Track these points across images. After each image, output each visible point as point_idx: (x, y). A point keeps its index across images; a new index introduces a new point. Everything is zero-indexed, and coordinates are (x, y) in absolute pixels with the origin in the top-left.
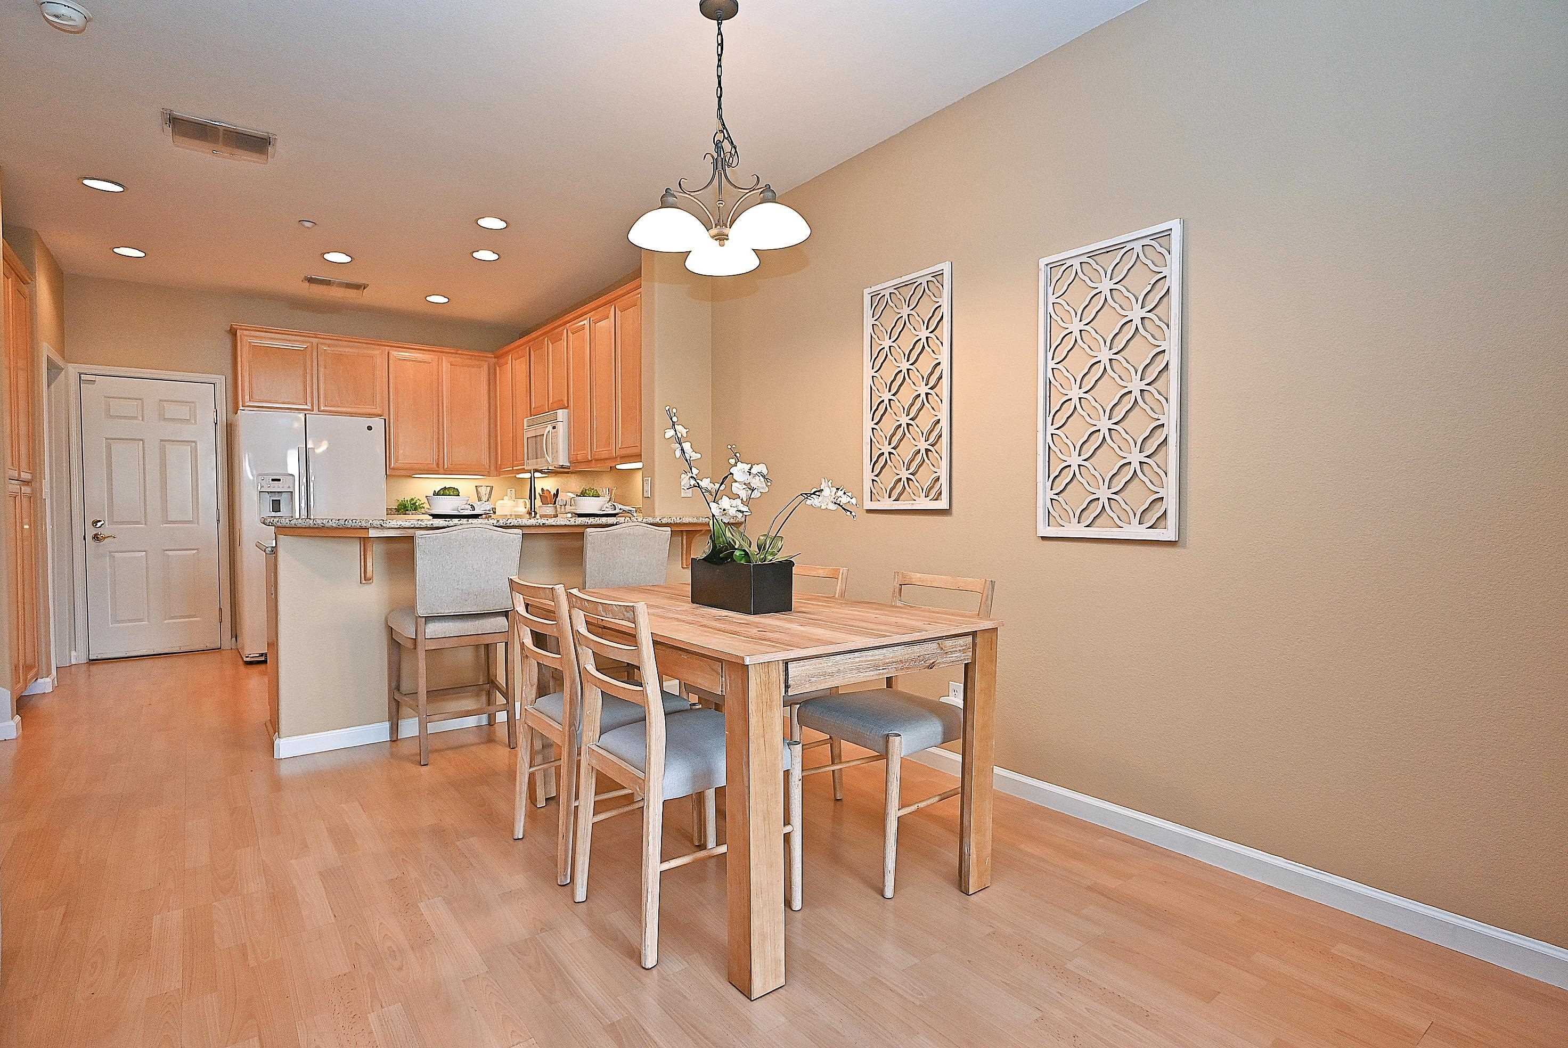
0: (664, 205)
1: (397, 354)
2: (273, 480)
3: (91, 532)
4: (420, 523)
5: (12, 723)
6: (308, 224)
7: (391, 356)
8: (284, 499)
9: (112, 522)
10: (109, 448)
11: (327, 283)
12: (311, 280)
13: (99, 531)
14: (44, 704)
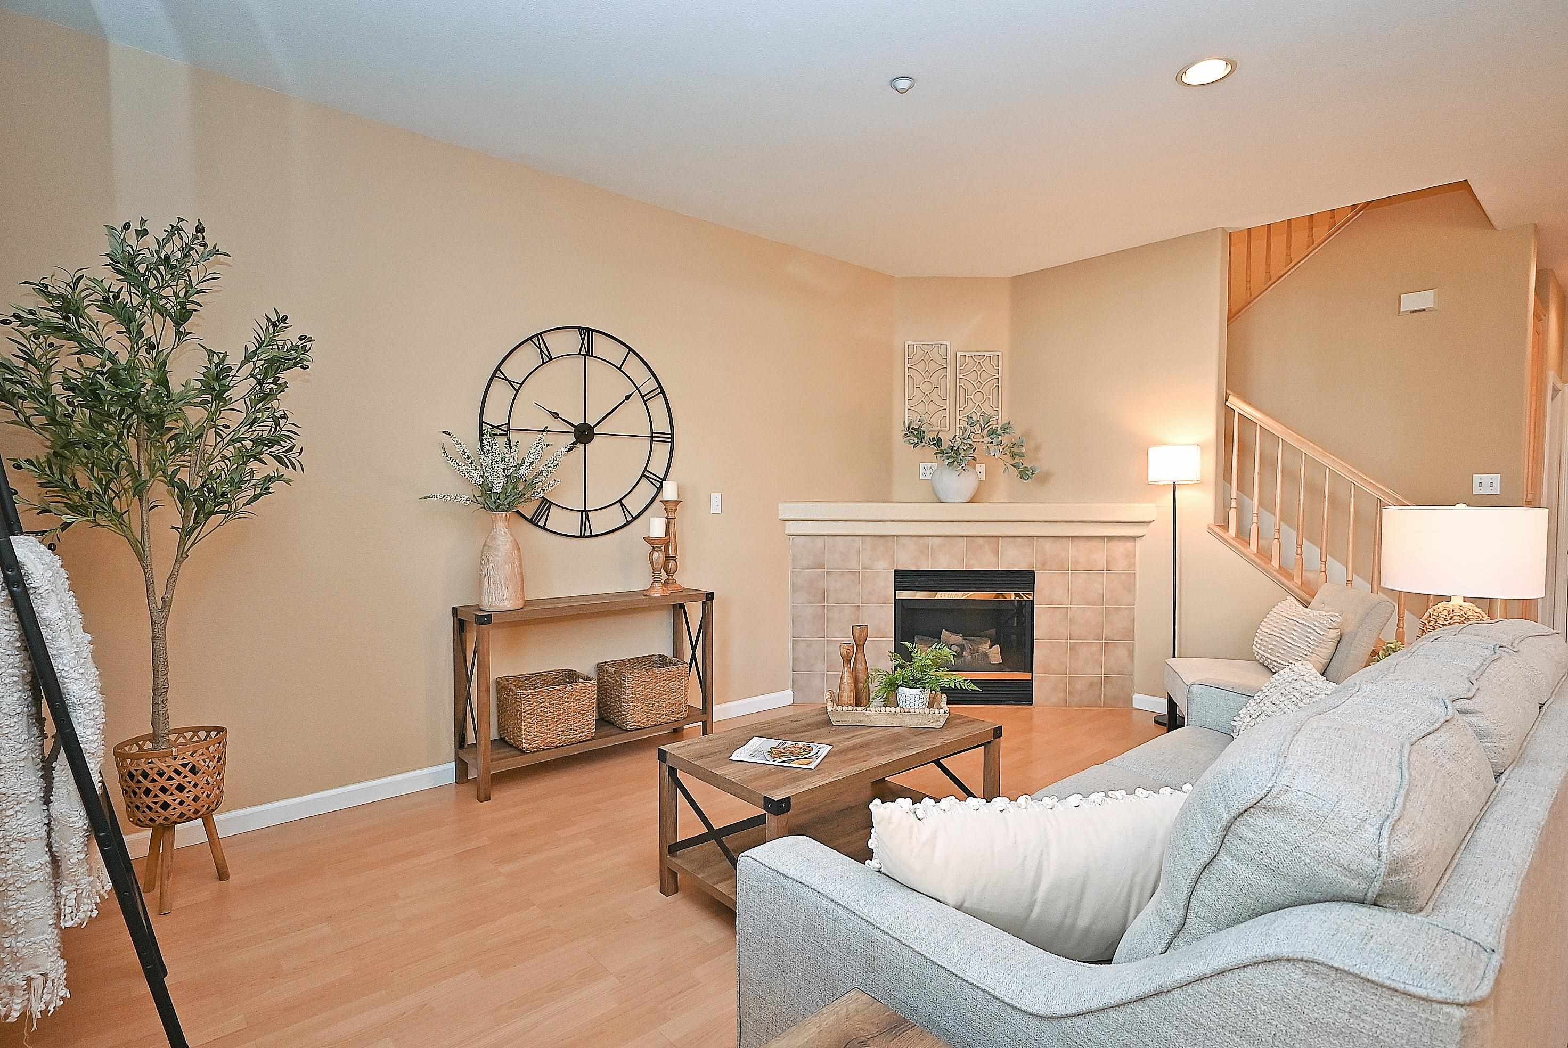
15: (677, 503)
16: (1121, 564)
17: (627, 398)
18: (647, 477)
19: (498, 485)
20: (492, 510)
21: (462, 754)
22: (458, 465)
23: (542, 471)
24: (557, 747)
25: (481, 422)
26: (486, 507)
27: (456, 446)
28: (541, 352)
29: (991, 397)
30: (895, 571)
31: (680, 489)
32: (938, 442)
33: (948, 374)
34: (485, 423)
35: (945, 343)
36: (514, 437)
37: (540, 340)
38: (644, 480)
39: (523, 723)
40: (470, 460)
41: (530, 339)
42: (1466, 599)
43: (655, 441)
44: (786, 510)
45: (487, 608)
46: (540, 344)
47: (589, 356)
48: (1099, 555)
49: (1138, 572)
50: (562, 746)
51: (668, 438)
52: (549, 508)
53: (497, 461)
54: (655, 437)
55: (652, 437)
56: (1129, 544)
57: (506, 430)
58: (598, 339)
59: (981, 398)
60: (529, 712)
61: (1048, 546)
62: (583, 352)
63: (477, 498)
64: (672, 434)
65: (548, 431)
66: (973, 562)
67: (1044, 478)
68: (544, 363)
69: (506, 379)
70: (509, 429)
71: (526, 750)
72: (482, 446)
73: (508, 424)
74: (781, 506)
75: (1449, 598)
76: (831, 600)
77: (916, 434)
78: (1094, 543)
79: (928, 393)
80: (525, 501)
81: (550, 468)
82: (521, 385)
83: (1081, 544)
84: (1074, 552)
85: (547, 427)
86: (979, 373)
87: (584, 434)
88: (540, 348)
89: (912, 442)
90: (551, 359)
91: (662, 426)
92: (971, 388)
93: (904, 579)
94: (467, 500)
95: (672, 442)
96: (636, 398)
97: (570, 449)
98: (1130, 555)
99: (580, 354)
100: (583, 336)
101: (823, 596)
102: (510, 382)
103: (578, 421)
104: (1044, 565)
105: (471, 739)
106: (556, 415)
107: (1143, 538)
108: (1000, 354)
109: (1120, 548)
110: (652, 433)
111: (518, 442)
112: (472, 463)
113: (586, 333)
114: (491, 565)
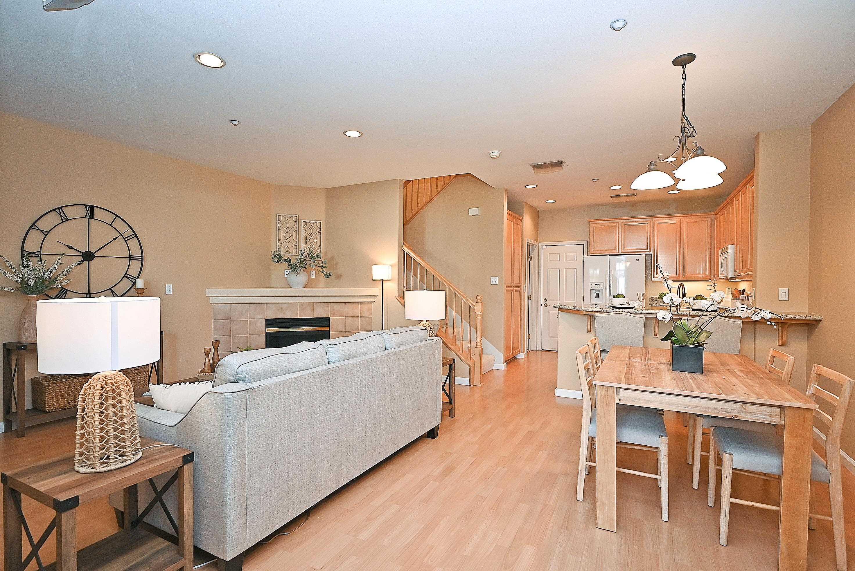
0: (649, 170)
1: (658, 221)
2: (596, 285)
3: (544, 303)
4: (601, 310)
5: (503, 365)
6: (595, 181)
7: (655, 223)
8: (600, 292)
9: (550, 300)
10: (549, 272)
11: (619, 196)
12: (612, 197)
13: (546, 303)
14: (521, 361)
15: (143, 289)
16: (366, 313)
17: (115, 239)
18: (127, 277)
19: (32, 283)
20: (28, 294)
21: (8, 417)
22: (6, 273)
23: (60, 275)
24: (68, 409)
25: (22, 250)
26: (25, 293)
27: (6, 262)
28: (61, 216)
29: (317, 241)
30: (266, 319)
31: (145, 283)
32: (289, 261)
33: (297, 230)
34: (25, 251)
35: (296, 215)
36: (44, 258)
37: (61, 211)
38: (125, 279)
39: (46, 398)
40: (15, 270)
41: (54, 210)
42: (427, 321)
43: (132, 260)
44: (209, 292)
45: (24, 343)
46: (60, 212)
47: (91, 218)
48: (357, 310)
49: (373, 316)
50: (71, 408)
51: (140, 258)
52: (66, 293)
53: (31, 271)
54: (132, 258)
55: (130, 258)
56: (369, 305)
57: (39, 255)
58: (96, 211)
59: (313, 240)
60: (50, 392)
61: (336, 307)
62: (87, 217)
63: (19, 288)
64: (142, 256)
65: (64, 255)
66: (302, 314)
67: (339, 277)
68: (63, 222)
69: (39, 229)
70: (41, 254)
71: (49, 411)
72: (23, 262)
73: (40, 251)
74: (207, 290)
75: (422, 321)
76: (233, 333)
77: (278, 258)
78: (355, 305)
79: (288, 238)
80: (49, 289)
81: (65, 274)
82: (48, 232)
83: (350, 306)
84: (347, 309)
85: (64, 253)
86: (312, 230)
87: (88, 256)
88: (60, 214)
89: (275, 261)
90: (67, 220)
91: (136, 252)
92: (308, 237)
93: (270, 323)
94: (12, 289)
95: (142, 260)
96: (121, 240)
97: (78, 264)
98: (370, 310)
99: (85, 217)
100: (87, 209)
101: (230, 332)
102: (41, 231)
103: (84, 250)
104: (334, 315)
105: (14, 409)
106: (70, 247)
107: (375, 302)
108: (321, 222)
109: (366, 307)
110: (130, 256)
111: (46, 260)
112: (16, 271)
113: (90, 208)
114: (27, 321)
